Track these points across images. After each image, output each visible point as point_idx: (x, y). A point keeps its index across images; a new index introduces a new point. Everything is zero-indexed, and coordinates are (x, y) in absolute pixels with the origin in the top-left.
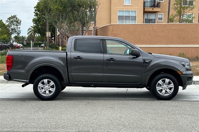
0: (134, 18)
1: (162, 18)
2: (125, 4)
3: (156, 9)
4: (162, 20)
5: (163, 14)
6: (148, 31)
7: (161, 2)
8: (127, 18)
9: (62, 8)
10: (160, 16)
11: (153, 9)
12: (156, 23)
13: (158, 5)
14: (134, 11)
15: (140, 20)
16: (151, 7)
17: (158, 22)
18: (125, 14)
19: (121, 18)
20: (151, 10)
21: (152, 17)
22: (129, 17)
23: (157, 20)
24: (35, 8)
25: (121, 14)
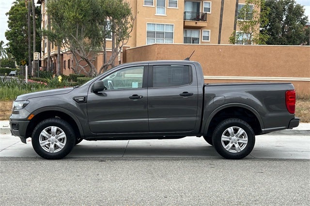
0: (170, 36)
1: (208, 37)
2: (157, 13)
3: (200, 24)
4: (208, 40)
5: (210, 30)
6: (210, 56)
7: (208, 13)
8: (160, 34)
9: (82, 16)
10: (206, 34)
11: (196, 23)
12: (200, 44)
13: (204, 18)
14: (170, 25)
15: (178, 38)
16: (194, 19)
17: (202, 42)
18: (157, 29)
19: (151, 34)
20: (193, 24)
21: (194, 34)
22: (163, 33)
23: (201, 40)
24: (7, 14)
25: (151, 29)
